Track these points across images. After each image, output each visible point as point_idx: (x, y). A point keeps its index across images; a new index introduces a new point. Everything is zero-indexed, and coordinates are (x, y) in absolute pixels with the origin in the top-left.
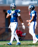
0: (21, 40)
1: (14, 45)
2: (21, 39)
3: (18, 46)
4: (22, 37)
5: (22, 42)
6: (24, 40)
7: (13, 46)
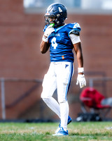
0: (98, 118)
1: (77, 134)
2: (97, 115)
3: (91, 139)
4: (100, 111)
5: (103, 127)
6: (107, 120)
7: (75, 137)
